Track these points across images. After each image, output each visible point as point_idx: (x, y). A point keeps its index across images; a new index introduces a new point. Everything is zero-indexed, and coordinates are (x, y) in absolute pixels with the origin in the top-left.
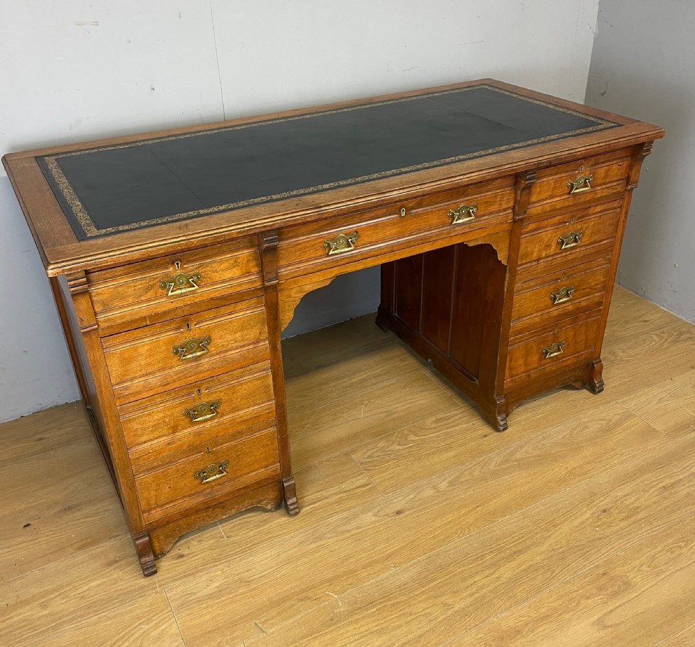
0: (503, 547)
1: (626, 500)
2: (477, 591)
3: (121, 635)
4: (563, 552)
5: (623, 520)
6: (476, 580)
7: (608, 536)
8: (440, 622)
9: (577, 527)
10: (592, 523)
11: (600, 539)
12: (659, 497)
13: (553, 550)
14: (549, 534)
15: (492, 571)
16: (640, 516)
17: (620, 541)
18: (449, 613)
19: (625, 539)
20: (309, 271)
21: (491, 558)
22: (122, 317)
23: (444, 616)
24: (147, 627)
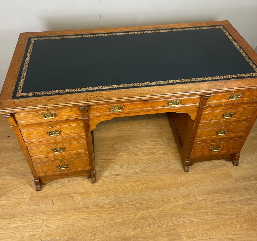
0: (145, 203)
1: (201, 202)
2: (126, 218)
3: (15, 187)
4: (164, 215)
5: (194, 210)
6: (127, 213)
7: (184, 215)
8: (107, 224)
9: (176, 206)
10: (182, 206)
11: (181, 215)
12: (214, 206)
13: (161, 212)
14: (164, 205)
15: (135, 212)
16: (202, 211)
17: (188, 219)
18: (112, 222)
19: (190, 219)
20: (102, 115)
21: (138, 206)
22: (26, 123)
23: (110, 222)
24: (23, 187)
